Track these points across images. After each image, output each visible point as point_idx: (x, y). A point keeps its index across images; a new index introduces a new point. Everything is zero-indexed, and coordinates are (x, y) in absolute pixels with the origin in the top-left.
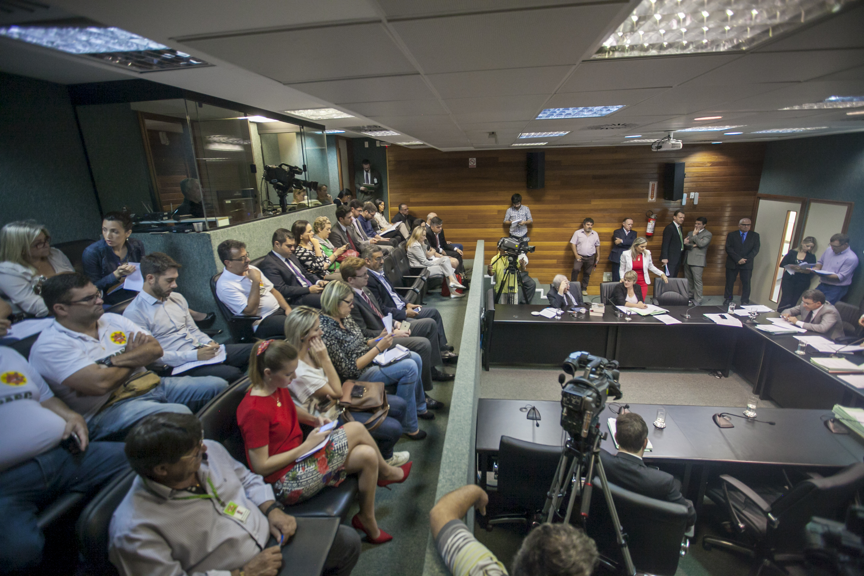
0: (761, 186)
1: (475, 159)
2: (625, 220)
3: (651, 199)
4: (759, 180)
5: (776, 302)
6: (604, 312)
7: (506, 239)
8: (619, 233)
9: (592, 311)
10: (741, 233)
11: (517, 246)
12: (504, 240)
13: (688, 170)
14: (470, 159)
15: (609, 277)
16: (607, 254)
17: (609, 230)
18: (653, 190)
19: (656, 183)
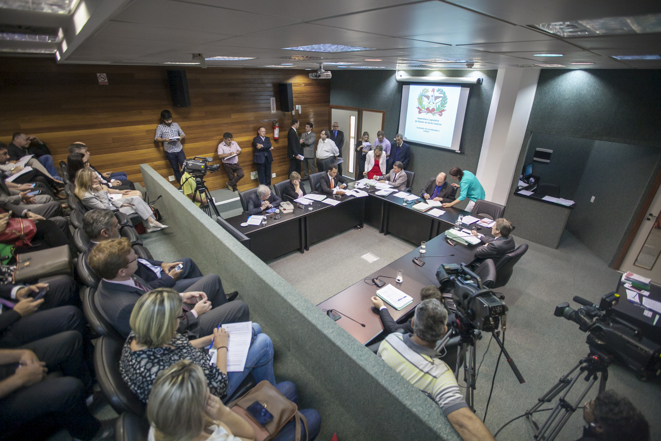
0: (331, 99)
1: (105, 75)
2: (259, 129)
3: (274, 111)
4: (330, 96)
5: (352, 172)
6: (293, 208)
7: (189, 162)
8: (257, 139)
9: (285, 209)
10: (334, 132)
11: (202, 167)
12: (187, 163)
13: (294, 88)
14: (98, 75)
15: (255, 175)
16: (250, 158)
17: (248, 138)
18: (273, 104)
19: (274, 98)
